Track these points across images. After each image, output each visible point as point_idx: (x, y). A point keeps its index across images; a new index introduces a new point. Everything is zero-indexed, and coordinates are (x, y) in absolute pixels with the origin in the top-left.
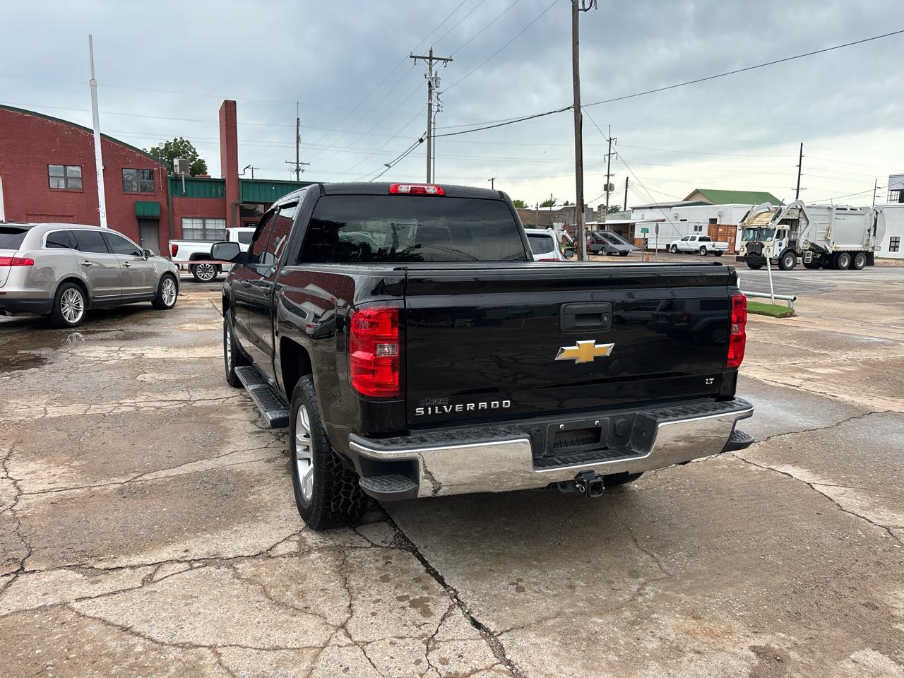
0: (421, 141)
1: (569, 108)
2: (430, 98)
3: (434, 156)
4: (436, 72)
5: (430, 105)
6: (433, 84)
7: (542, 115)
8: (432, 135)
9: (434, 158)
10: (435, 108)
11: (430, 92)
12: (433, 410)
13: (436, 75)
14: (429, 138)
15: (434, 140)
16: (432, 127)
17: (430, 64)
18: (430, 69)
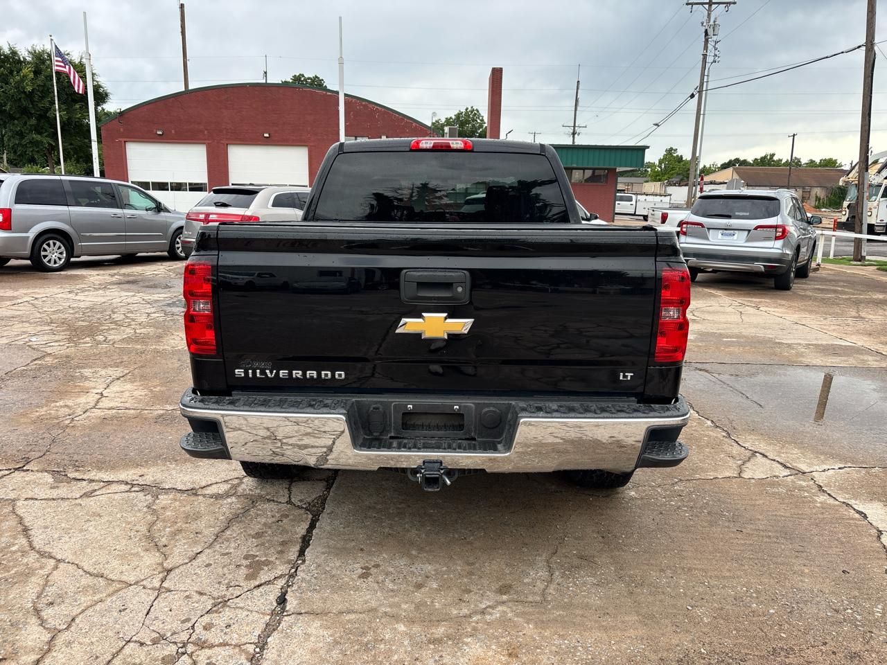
0: (692, 96)
1: (859, 47)
2: (706, 48)
3: (704, 111)
4: (716, 18)
5: (705, 56)
6: (710, 32)
7: (827, 57)
8: (704, 89)
9: (704, 114)
10: (710, 59)
11: (706, 41)
12: (254, 373)
13: (714, 22)
14: (700, 92)
15: (706, 94)
16: (705, 80)
17: (709, 10)
18: (709, 15)
